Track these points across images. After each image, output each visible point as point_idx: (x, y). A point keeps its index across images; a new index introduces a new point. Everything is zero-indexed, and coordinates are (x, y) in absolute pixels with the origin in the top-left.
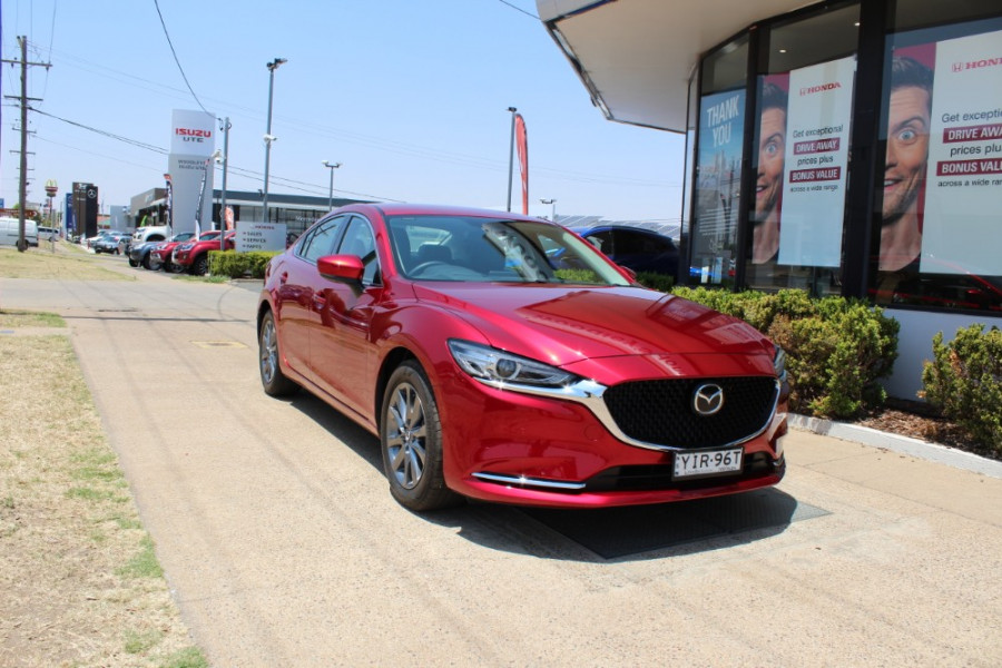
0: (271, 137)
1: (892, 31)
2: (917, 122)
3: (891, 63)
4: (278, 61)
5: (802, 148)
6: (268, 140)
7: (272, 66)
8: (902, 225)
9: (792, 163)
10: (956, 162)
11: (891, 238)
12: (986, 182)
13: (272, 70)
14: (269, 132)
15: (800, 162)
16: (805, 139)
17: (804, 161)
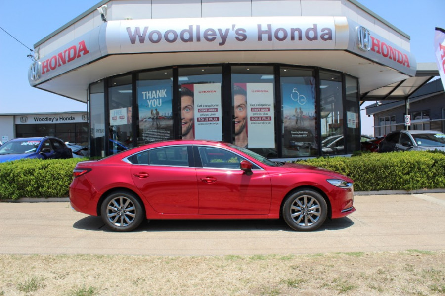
3: (233, 88)
8: (242, 135)
10: (255, 117)
11: (239, 139)
12: (264, 123)
16: (202, 107)
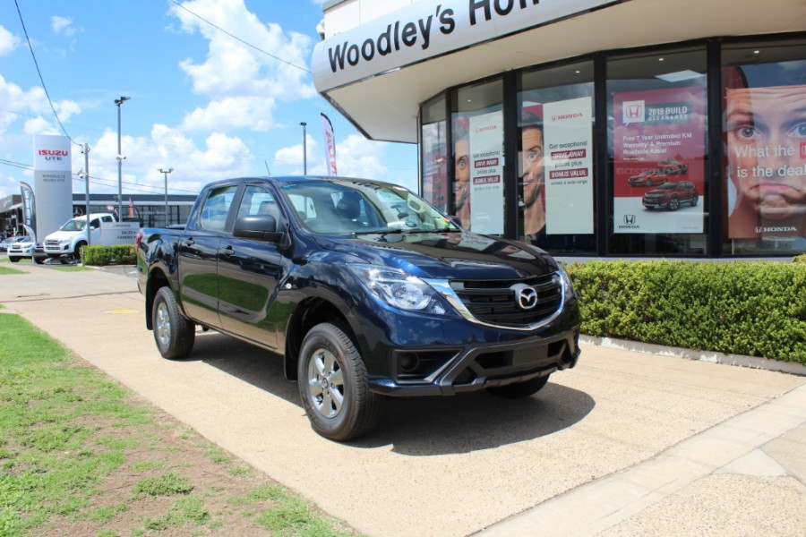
0: (122, 156)
1: (521, 90)
2: (537, 149)
3: (521, 116)
4: (123, 99)
5: (479, 164)
6: (118, 158)
7: (119, 102)
8: (535, 207)
9: (474, 173)
10: (558, 171)
11: (530, 215)
12: (574, 182)
13: (119, 105)
14: (120, 153)
15: (479, 172)
16: (479, 159)
17: (481, 172)
